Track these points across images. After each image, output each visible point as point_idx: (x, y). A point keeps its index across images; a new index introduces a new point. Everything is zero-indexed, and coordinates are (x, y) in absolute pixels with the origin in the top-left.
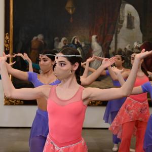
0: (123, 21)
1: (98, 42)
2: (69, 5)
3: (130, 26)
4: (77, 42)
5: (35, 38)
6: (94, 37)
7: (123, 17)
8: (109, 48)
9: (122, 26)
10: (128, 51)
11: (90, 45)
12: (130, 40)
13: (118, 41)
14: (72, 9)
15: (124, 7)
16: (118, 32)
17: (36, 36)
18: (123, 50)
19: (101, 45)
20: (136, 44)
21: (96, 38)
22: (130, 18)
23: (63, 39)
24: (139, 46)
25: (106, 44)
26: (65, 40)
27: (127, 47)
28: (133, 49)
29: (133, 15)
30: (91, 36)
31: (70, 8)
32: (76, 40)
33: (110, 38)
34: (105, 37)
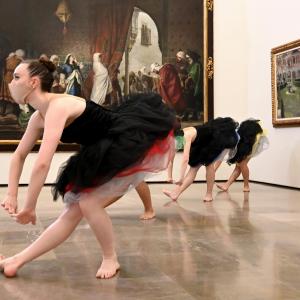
0: (136, 35)
1: (102, 62)
2: (61, 9)
3: (145, 41)
4: (73, 62)
5: (12, 55)
6: (96, 56)
7: (136, 29)
8: (117, 71)
9: (134, 41)
10: (143, 76)
11: (92, 66)
12: (146, 61)
13: (130, 62)
14: (66, 15)
15: (137, 17)
16: (129, 49)
17: (14, 51)
18: (137, 74)
19: (107, 67)
20: (153, 67)
21: (100, 56)
22: (145, 31)
23: (53, 57)
24: (158, 69)
25: (114, 66)
26: (55, 59)
27: (142, 70)
28: (149, 73)
29: (149, 27)
30: (92, 54)
31: (62, 14)
32: (71, 59)
33: (118, 58)
34: (111, 56)
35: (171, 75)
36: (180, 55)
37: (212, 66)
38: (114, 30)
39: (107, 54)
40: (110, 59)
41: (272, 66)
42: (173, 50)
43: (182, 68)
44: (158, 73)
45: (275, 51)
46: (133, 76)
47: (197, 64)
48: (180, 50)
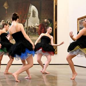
0: (30, 14)
2: (5, 4)
3: (34, 16)
4: (9, 23)
7: (31, 11)
8: (24, 26)
9: (30, 16)
10: (33, 27)
12: (34, 22)
13: (28, 23)
15: (31, 7)
16: (28, 18)
18: (31, 27)
20: (36, 24)
22: (34, 12)
23: (3, 21)
24: (38, 25)
26: (3, 22)
27: (32, 26)
28: (35, 27)
29: (35, 11)
31: (6, 6)
32: (9, 22)
33: (24, 21)
34: (22, 20)
35: (43, 27)
36: (46, 20)
37: (56, 24)
38: (23, 12)
39: (21, 20)
40: (22, 22)
41: (78, 24)
42: (43, 19)
43: (46, 25)
44: (38, 26)
45: (78, 19)
46: (29, 27)
47: (51, 24)
48: (46, 19)
